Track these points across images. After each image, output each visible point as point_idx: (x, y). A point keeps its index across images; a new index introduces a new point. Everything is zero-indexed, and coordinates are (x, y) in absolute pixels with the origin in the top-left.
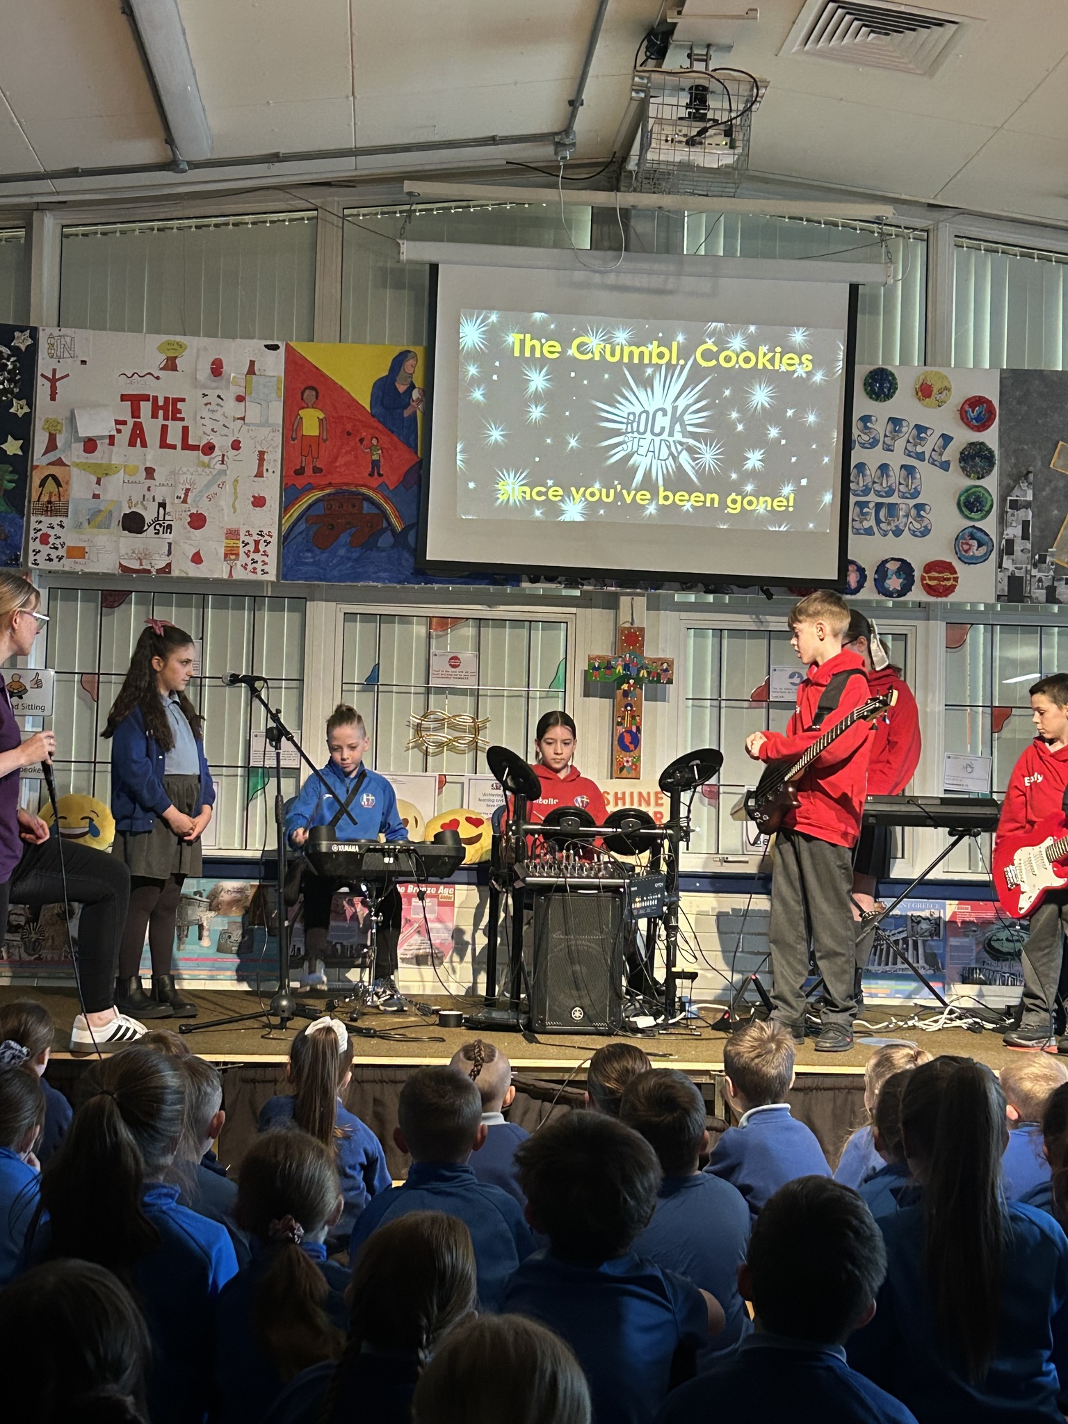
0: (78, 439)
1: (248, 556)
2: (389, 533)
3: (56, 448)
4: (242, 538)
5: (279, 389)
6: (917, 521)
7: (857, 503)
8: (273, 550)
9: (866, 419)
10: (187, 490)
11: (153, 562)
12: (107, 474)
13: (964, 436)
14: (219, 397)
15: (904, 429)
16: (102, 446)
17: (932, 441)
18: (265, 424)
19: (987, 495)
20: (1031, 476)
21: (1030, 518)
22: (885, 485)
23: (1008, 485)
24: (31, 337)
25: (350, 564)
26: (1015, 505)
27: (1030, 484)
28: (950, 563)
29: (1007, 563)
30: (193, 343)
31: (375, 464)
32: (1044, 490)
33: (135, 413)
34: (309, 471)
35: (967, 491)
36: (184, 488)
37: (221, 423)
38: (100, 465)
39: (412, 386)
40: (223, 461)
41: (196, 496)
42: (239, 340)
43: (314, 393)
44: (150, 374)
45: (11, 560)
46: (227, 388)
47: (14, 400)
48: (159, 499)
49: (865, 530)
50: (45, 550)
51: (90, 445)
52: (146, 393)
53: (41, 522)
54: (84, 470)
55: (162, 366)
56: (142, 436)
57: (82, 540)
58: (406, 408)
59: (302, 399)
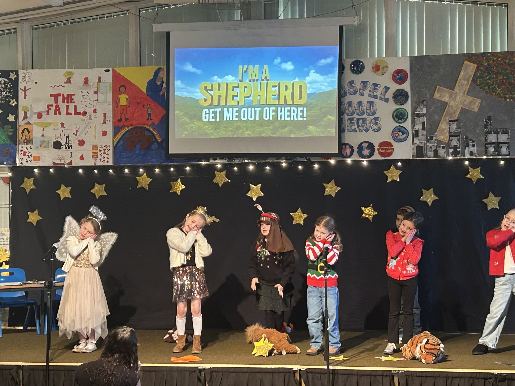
0: (35, 113)
1: (101, 156)
2: (156, 143)
3: (27, 117)
4: (99, 149)
5: (110, 87)
6: (375, 125)
7: (349, 119)
8: (111, 153)
9: (351, 82)
10: (77, 131)
11: (65, 160)
12: (46, 127)
13: (394, 87)
14: (87, 92)
15: (368, 86)
16: (44, 115)
17: (381, 89)
18: (105, 102)
19: (406, 112)
20: (425, 103)
21: (425, 121)
22: (360, 110)
23: (415, 106)
24: (16, 74)
25: (141, 156)
26: (418, 115)
27: (424, 105)
28: (390, 142)
29: (416, 141)
30: (77, 72)
31: (149, 115)
32: (431, 108)
33: (56, 101)
34: (123, 120)
35: (397, 110)
36: (75, 129)
37: (89, 103)
38: (44, 123)
39: (163, 82)
40: (90, 118)
41: (80, 133)
43: (124, 88)
44: (61, 85)
46: (91, 88)
47: (11, 100)
48: (67, 135)
49: (353, 130)
50: (25, 158)
51: (40, 115)
52: (60, 93)
53: (23, 147)
54: (38, 125)
55: (65, 82)
56: (59, 110)
57: (38, 153)
58: (160, 91)
59: (120, 91)
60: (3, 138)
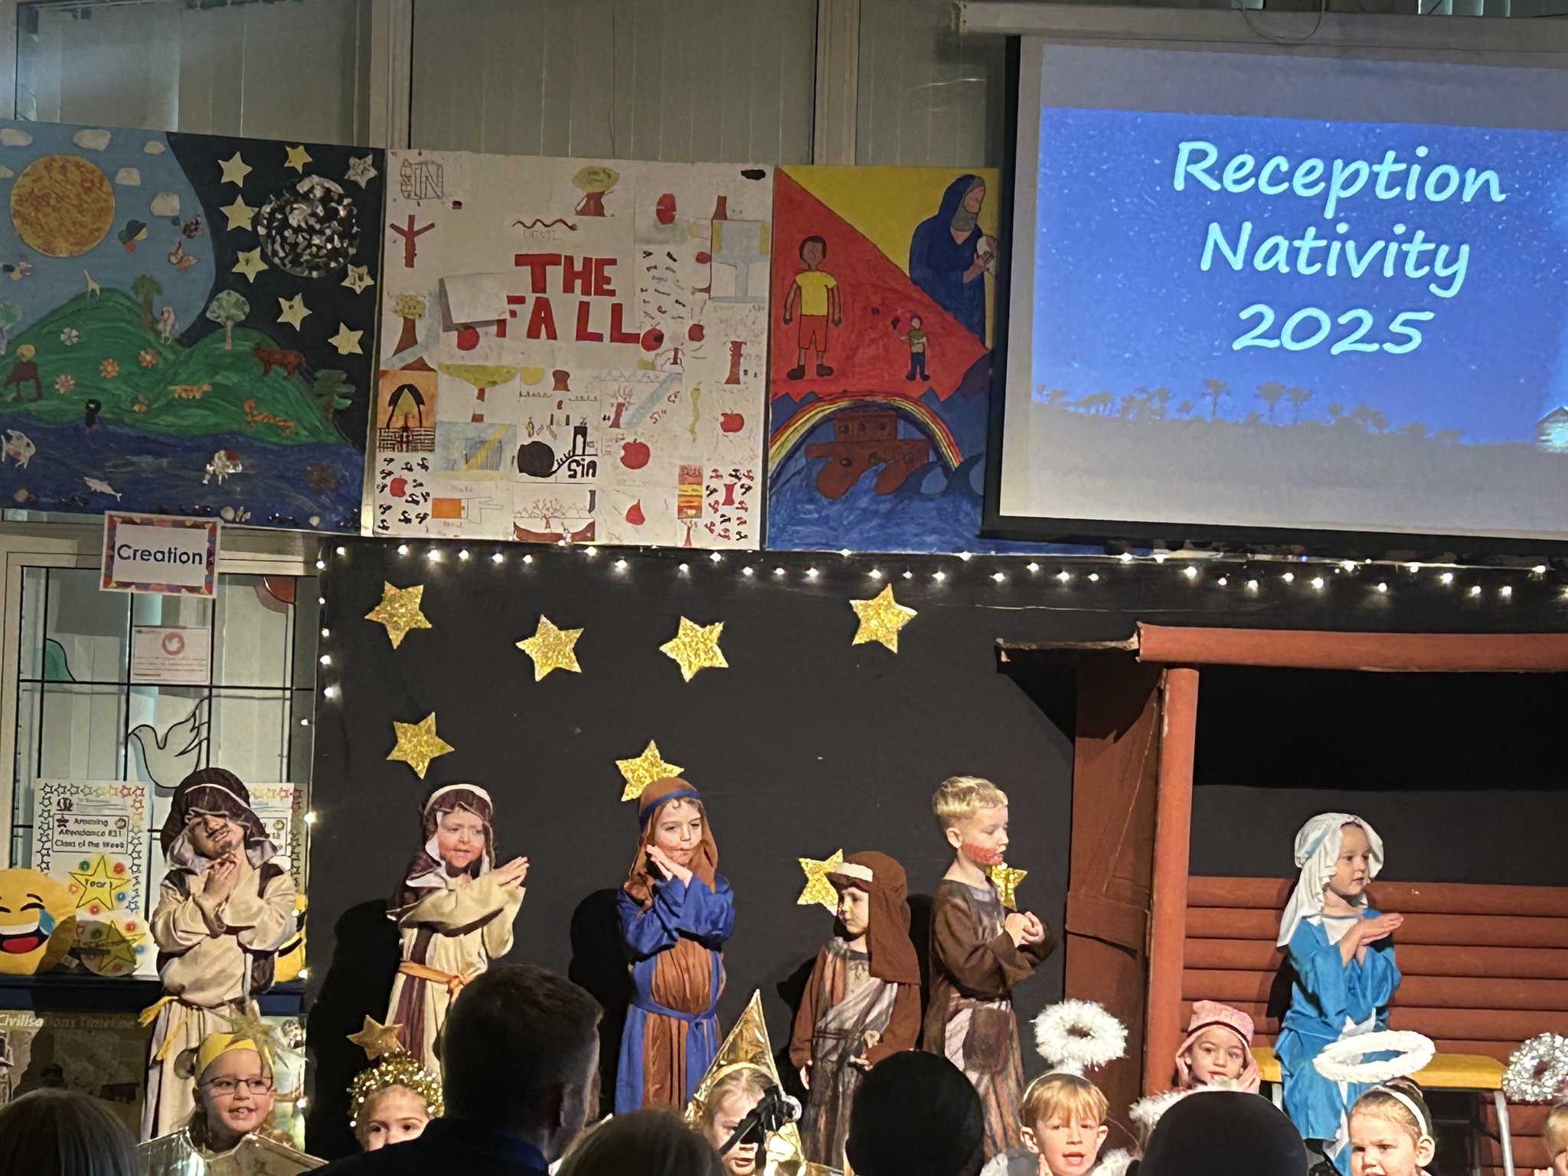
0: (448, 327)
1: (716, 510)
2: (939, 470)
3: (416, 342)
4: (706, 481)
5: (763, 240)
8: (754, 499)
10: (620, 406)
11: (567, 523)
12: (494, 383)
14: (669, 255)
16: (487, 337)
18: (743, 297)
24: (373, 165)
25: (879, 521)
30: (627, 169)
31: (918, 359)
33: (539, 285)
34: (811, 373)
36: (616, 402)
37: (673, 298)
38: (483, 369)
39: (977, 233)
41: (633, 415)
42: (699, 165)
43: (820, 246)
44: (562, 221)
45: (347, 521)
46: (683, 241)
47: (350, 267)
48: (576, 422)
50: (400, 505)
51: (468, 336)
52: (556, 252)
53: (392, 460)
54: (459, 376)
55: (579, 209)
56: (549, 321)
57: (454, 488)
58: (966, 268)
59: (801, 257)
60: (313, 418)
